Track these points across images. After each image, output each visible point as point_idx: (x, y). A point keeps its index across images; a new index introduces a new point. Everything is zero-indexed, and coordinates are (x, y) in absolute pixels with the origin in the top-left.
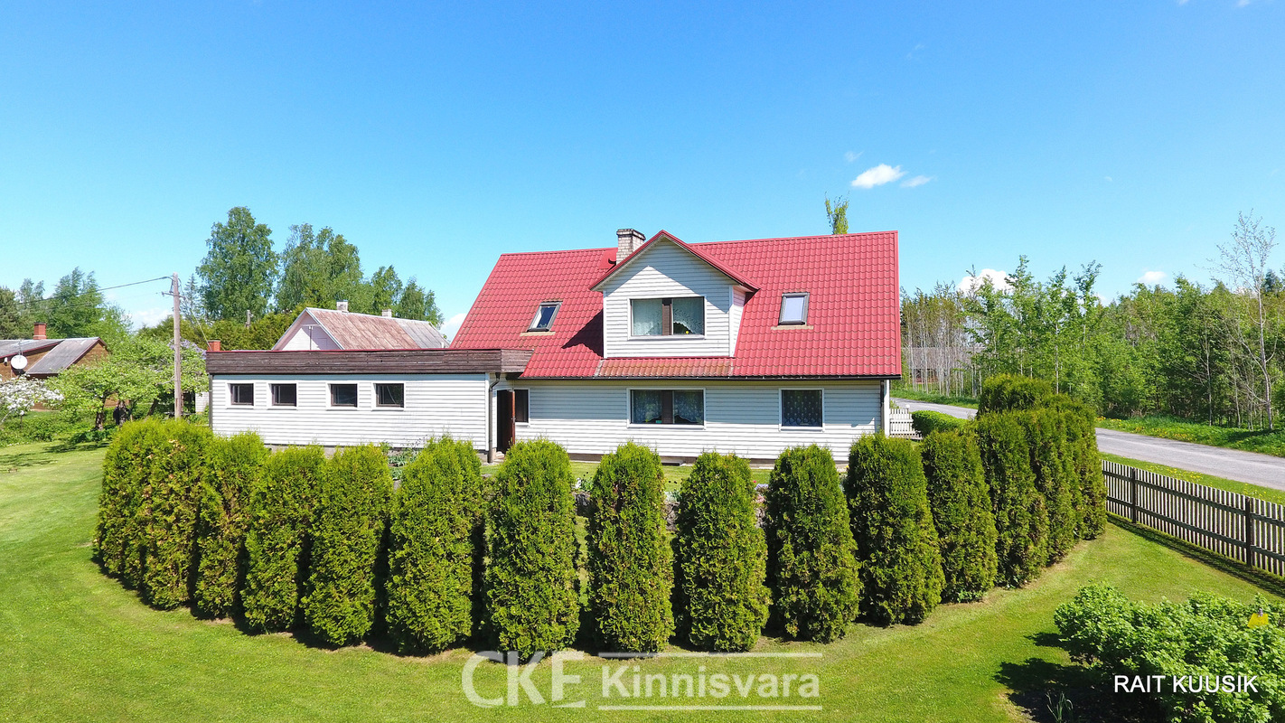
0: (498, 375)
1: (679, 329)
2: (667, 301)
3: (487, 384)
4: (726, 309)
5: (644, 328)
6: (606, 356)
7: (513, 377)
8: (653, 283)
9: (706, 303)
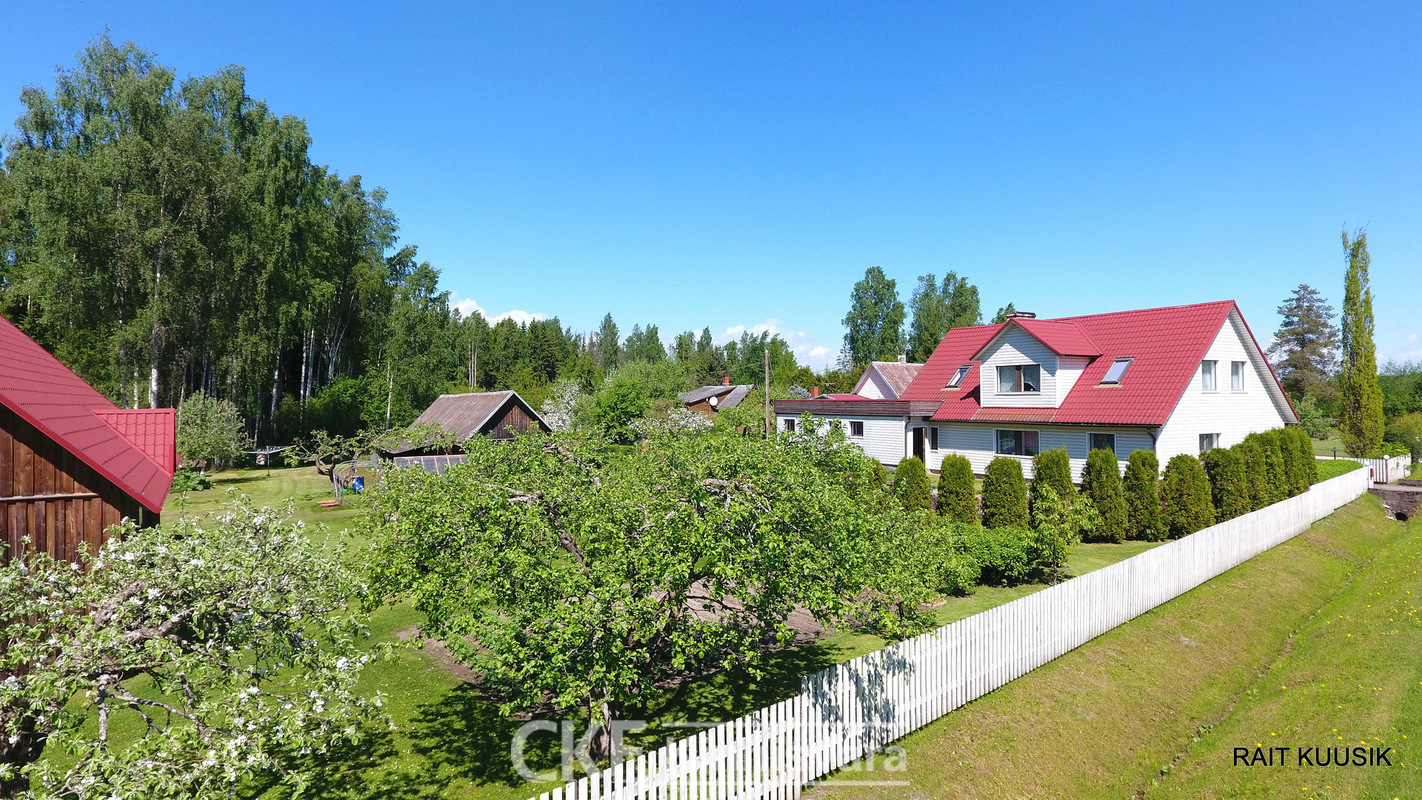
0: (909, 418)
1: (1028, 388)
2: (1018, 368)
3: (904, 423)
4: (1053, 373)
5: (1008, 386)
6: (982, 406)
7: (926, 419)
8: (1010, 355)
9: (1041, 369)
